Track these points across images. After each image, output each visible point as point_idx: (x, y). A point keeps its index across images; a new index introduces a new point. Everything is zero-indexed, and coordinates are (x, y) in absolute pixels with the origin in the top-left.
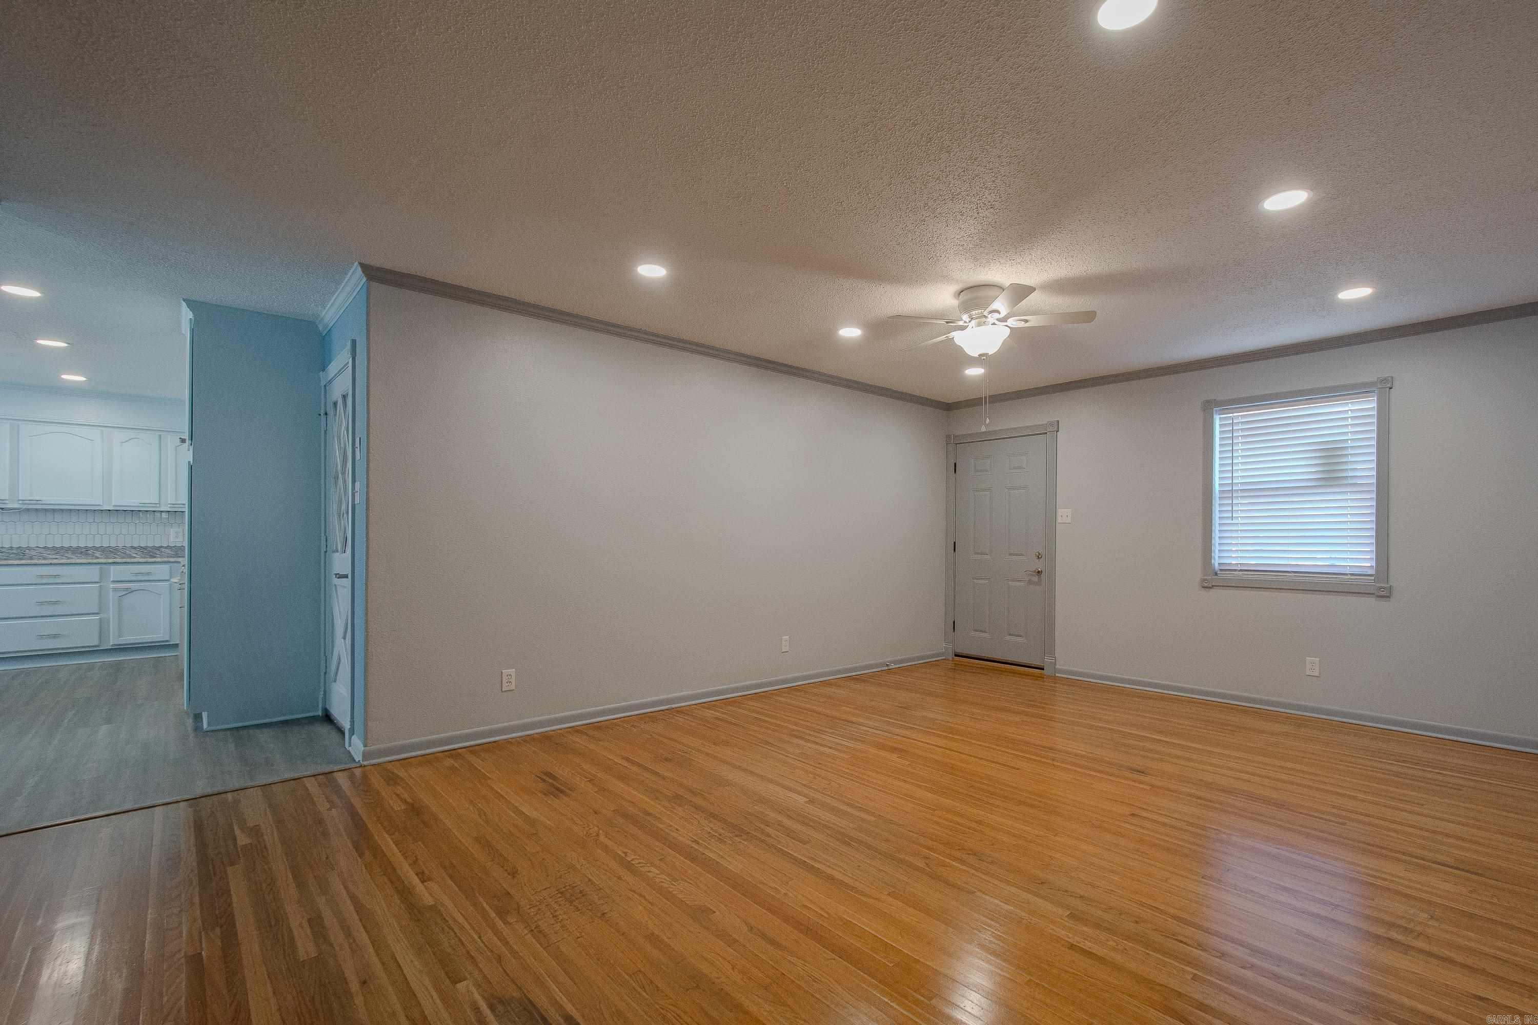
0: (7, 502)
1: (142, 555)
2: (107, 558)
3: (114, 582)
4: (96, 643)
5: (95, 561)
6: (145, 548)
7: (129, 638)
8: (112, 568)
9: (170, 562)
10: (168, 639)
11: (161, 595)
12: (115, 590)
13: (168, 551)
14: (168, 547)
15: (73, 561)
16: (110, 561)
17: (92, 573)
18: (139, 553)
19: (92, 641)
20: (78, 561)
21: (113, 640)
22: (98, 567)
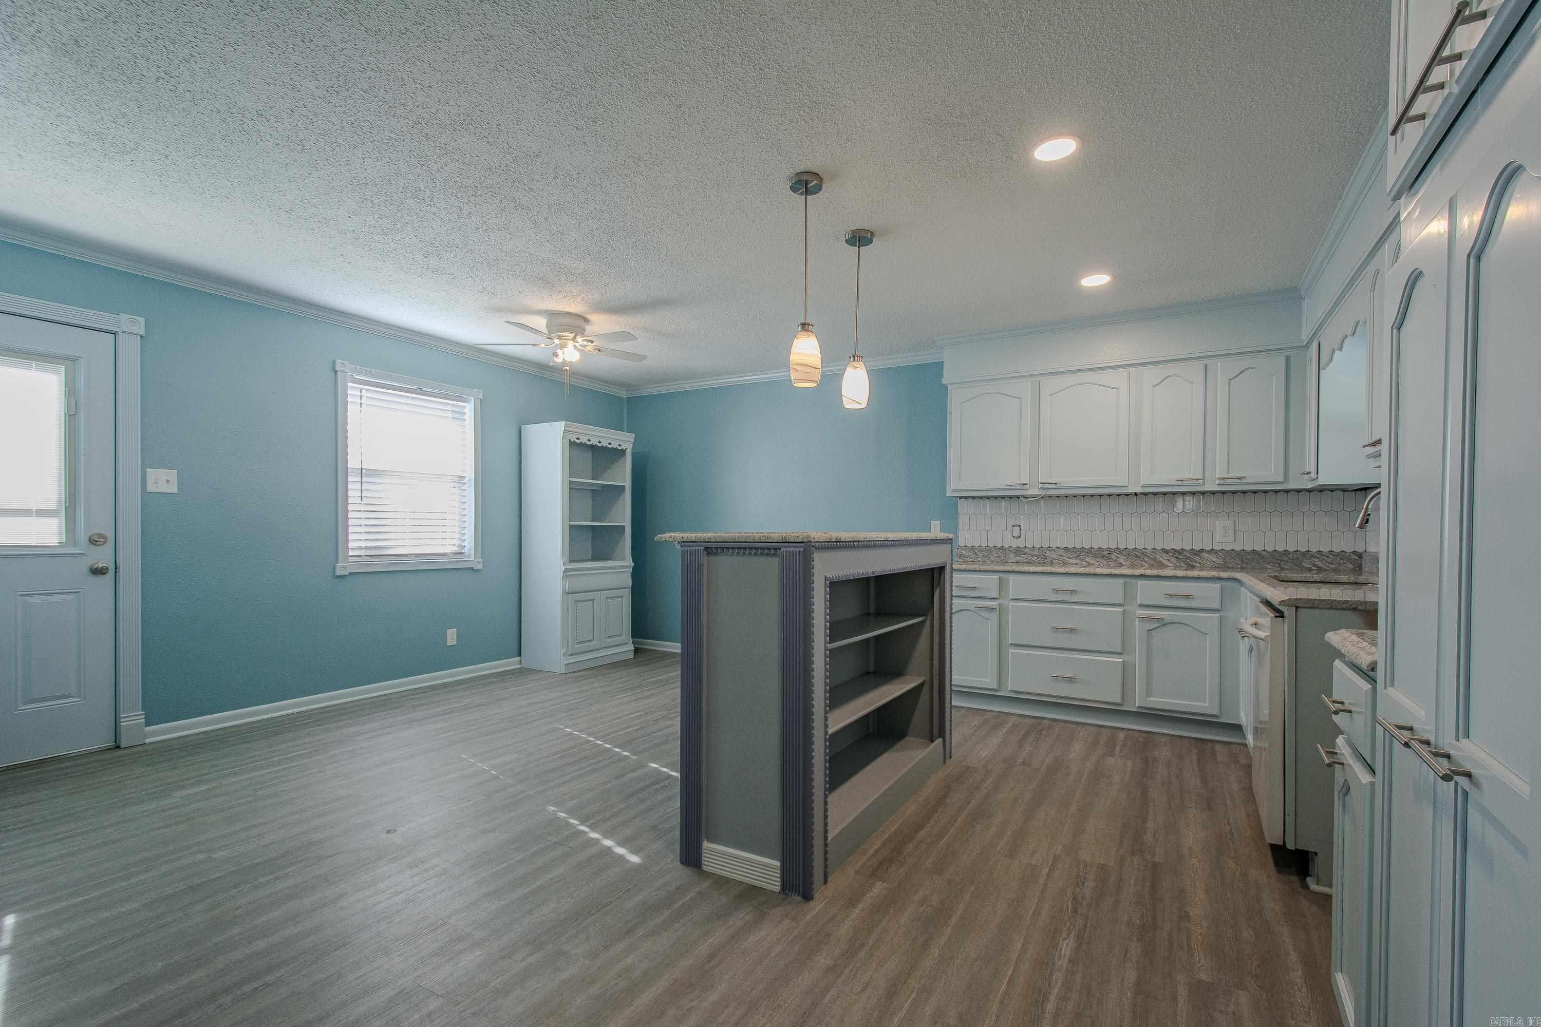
0: (1027, 487)
1: (1175, 562)
2: (1133, 566)
3: (1142, 606)
4: (1118, 700)
5: (1117, 572)
6: (1181, 552)
7: (1158, 701)
8: (1140, 583)
9: (1220, 579)
10: (1215, 713)
11: (1206, 634)
12: (1142, 619)
13: (1212, 557)
14: (1212, 551)
15: (1091, 570)
16: (1138, 572)
17: (1113, 590)
18: (1173, 559)
19: (1110, 694)
20: (1100, 571)
21: (1139, 701)
22: (1121, 581)
